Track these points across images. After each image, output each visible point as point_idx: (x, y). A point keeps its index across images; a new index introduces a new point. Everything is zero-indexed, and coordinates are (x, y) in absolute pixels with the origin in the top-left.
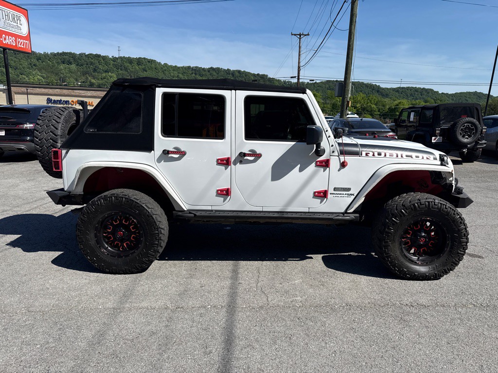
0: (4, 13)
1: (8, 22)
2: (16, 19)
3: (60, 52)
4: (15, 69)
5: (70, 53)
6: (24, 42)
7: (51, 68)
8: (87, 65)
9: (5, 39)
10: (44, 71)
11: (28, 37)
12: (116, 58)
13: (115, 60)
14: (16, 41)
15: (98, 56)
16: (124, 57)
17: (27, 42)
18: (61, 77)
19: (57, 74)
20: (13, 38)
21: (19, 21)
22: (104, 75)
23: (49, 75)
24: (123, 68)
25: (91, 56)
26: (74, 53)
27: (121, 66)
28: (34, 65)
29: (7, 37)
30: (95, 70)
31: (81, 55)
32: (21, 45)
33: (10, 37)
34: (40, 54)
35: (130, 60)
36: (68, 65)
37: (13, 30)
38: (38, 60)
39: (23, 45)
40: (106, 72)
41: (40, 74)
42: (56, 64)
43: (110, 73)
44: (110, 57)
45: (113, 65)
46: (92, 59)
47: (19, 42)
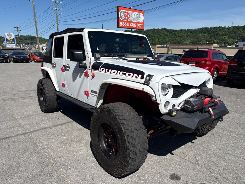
0: (132, 14)
1: (134, 17)
2: (138, 16)
3: (201, 28)
4: (181, 38)
5: (206, 28)
6: (140, 25)
7: (196, 36)
8: (213, 32)
9: (131, 25)
10: (192, 38)
11: (143, 23)
12: (230, 27)
13: (229, 28)
14: (136, 25)
15: (220, 27)
16: (235, 26)
17: (142, 25)
18: (199, 40)
19: (198, 39)
20: (136, 24)
21: (139, 17)
22: (221, 37)
23: (194, 39)
24: (233, 32)
25: (216, 28)
26: (208, 28)
27: (232, 31)
28: (189, 35)
29: (133, 24)
30: (217, 35)
31: (211, 28)
32: (139, 26)
33: (134, 24)
34: (192, 30)
35: (238, 28)
36: (204, 33)
37: (136, 20)
38: (190, 33)
39: (140, 26)
40: (223, 35)
41: (190, 39)
42: (198, 34)
43: (225, 36)
44: (227, 27)
45: (228, 31)
46: (216, 29)
47: (138, 25)
